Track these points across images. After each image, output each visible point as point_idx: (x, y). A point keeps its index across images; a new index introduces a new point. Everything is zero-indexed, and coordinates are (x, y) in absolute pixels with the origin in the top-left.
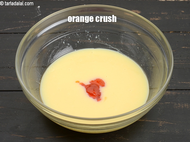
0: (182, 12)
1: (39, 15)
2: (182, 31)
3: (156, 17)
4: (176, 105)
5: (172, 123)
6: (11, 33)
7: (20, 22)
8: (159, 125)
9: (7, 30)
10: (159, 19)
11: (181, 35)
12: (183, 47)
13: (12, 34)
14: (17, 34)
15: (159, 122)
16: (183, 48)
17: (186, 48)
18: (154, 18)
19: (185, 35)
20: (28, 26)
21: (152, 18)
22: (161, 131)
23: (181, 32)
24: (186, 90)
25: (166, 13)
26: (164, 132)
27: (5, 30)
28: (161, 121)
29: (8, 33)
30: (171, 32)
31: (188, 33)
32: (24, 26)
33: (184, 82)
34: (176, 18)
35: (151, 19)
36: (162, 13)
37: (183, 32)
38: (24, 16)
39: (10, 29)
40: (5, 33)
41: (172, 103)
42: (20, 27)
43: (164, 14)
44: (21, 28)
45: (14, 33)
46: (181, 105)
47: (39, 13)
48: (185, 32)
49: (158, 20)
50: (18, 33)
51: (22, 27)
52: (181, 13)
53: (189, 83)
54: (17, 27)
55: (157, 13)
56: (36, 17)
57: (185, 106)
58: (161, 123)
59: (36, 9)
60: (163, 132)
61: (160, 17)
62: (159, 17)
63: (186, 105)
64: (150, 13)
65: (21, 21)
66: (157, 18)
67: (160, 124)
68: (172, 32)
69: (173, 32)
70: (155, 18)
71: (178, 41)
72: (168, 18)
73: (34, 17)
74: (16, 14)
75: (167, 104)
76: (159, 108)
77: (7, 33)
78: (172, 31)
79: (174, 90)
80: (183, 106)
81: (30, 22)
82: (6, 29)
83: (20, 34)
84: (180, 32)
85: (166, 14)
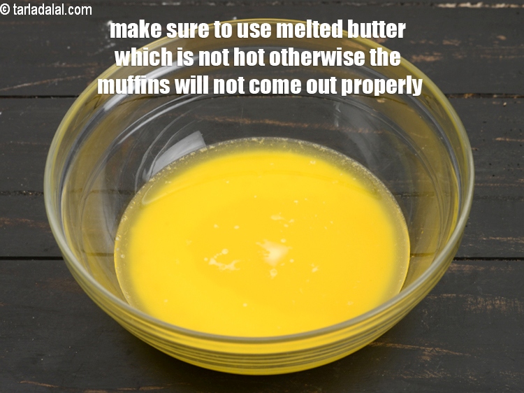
0: (499, 40)
1: (108, 47)
2: (497, 94)
3: (427, 53)
4: (471, 302)
5: (458, 354)
6: (31, 97)
7: (57, 64)
8: (424, 358)
9: (22, 87)
10: (437, 58)
11: (494, 103)
12: (499, 139)
13: (33, 99)
14: (48, 99)
15: (424, 350)
16: (498, 141)
17: (507, 140)
18: (422, 57)
19: (505, 104)
20: (79, 77)
21: (418, 55)
22: (429, 375)
23: (495, 96)
24: (501, 259)
25: (456, 43)
26: (435, 378)
27: (15, 87)
28: (427, 346)
29: (25, 97)
30: (467, 96)
31: (513, 98)
32: (68, 78)
33: (498, 238)
34: (482, 56)
35: (414, 57)
36: (446, 42)
37: (501, 94)
38: (69, 48)
39: (30, 84)
40: (14, 97)
41: (461, 296)
42: (56, 80)
43: (452, 43)
44: (59, 82)
45: (39, 97)
46: (486, 301)
47: (109, 41)
48: (507, 96)
49: (434, 63)
50: (49, 97)
51: (61, 79)
52: (497, 42)
53: (510, 240)
54: (49, 80)
55: (431, 42)
56: (101, 50)
57: (496, 306)
58: (427, 353)
59: (103, 30)
60: (432, 378)
61: (439, 54)
62: (435, 54)
63: (498, 302)
64: (412, 42)
65: (61, 63)
66: (431, 55)
67: (425, 355)
68: (471, 95)
69: (473, 96)
70: (425, 55)
71: (485, 122)
72: (460, 57)
73: (96, 53)
74: (48, 42)
75: (447, 298)
76: (423, 311)
77: (21, 97)
78: (469, 94)
79: (467, 258)
80: (492, 304)
81: (84, 64)
82: (19, 86)
83: (55, 99)
84: (490, 95)
85: (457, 45)
